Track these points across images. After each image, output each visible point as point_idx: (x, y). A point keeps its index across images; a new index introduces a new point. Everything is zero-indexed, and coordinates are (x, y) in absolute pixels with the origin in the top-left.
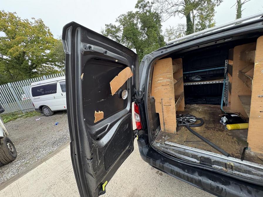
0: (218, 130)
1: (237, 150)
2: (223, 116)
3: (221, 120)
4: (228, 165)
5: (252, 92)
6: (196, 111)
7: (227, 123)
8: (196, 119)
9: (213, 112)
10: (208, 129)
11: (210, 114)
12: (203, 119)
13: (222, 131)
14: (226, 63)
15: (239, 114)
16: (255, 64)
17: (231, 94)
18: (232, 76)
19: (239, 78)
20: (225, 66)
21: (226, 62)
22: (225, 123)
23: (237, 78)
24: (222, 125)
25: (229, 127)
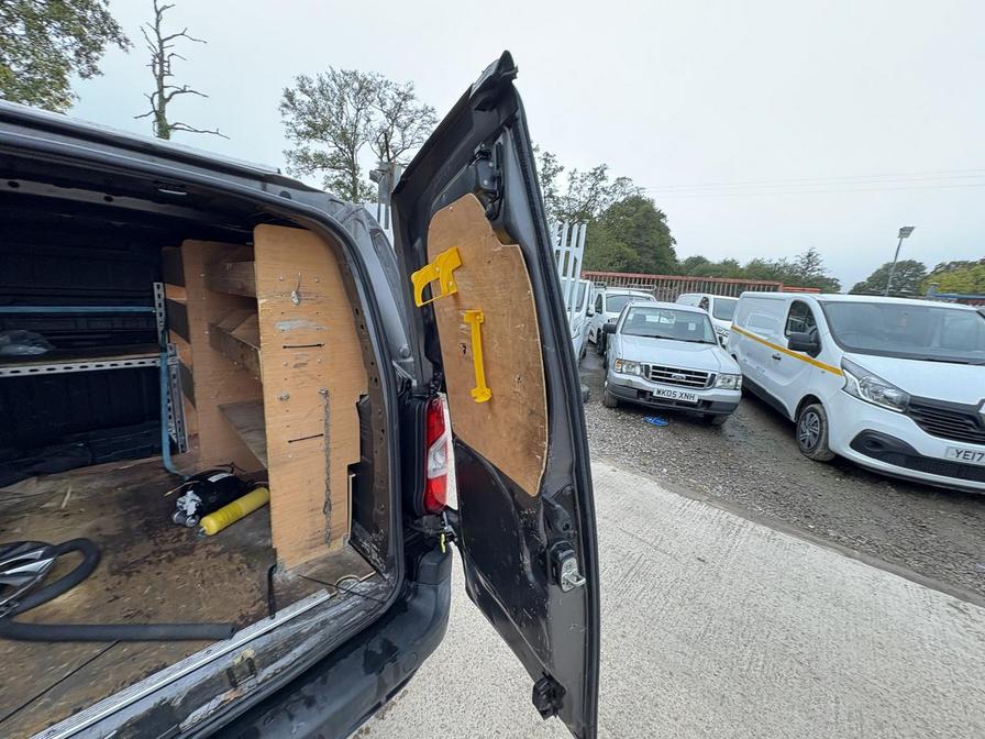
0: (173, 555)
1: (252, 591)
2: (183, 493)
3: (176, 509)
4: (239, 666)
5: (264, 388)
6: (45, 511)
7: (201, 512)
8: (52, 551)
9: (135, 491)
10: (129, 575)
11: (123, 502)
12: (94, 537)
13: (189, 551)
14: (159, 296)
15: (232, 466)
16: (260, 302)
17: (194, 404)
18: (188, 341)
19: (211, 349)
20: (157, 305)
21: (156, 292)
22: (193, 516)
23: (208, 347)
24: (184, 530)
25: (211, 524)
